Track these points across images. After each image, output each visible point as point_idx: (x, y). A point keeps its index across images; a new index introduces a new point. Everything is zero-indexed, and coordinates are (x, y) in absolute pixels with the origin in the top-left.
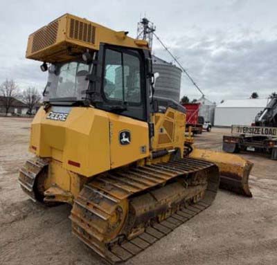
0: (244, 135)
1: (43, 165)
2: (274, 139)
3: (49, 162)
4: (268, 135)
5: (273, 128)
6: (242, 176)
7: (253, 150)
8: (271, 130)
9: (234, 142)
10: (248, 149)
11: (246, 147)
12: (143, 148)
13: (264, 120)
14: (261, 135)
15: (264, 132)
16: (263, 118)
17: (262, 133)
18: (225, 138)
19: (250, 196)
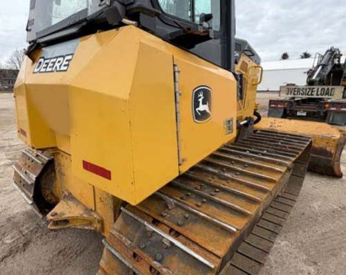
0: (294, 98)
1: (47, 159)
2: (329, 101)
3: (53, 154)
4: (323, 96)
5: (330, 87)
6: (333, 151)
7: (305, 114)
8: (328, 89)
9: (282, 106)
10: (299, 114)
11: (297, 111)
12: (229, 121)
13: (318, 79)
14: (315, 96)
15: (319, 93)
16: (317, 76)
17: (317, 95)
18: (271, 102)
19: (339, 176)
